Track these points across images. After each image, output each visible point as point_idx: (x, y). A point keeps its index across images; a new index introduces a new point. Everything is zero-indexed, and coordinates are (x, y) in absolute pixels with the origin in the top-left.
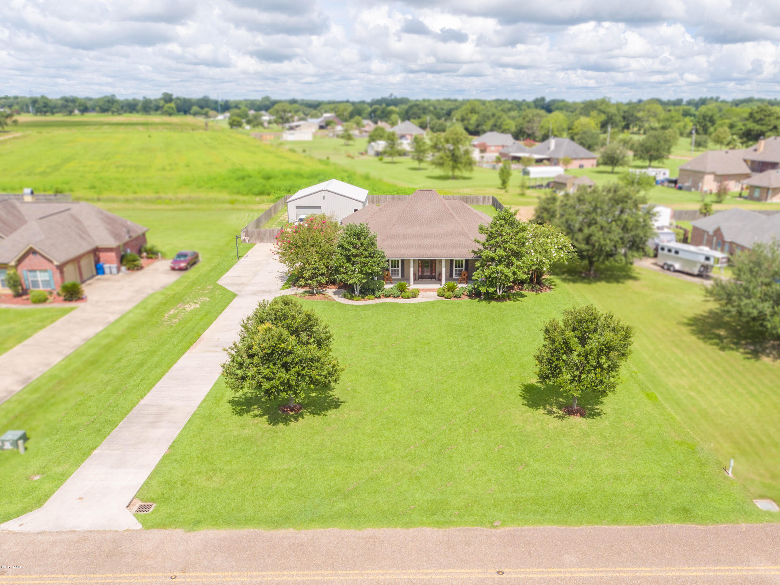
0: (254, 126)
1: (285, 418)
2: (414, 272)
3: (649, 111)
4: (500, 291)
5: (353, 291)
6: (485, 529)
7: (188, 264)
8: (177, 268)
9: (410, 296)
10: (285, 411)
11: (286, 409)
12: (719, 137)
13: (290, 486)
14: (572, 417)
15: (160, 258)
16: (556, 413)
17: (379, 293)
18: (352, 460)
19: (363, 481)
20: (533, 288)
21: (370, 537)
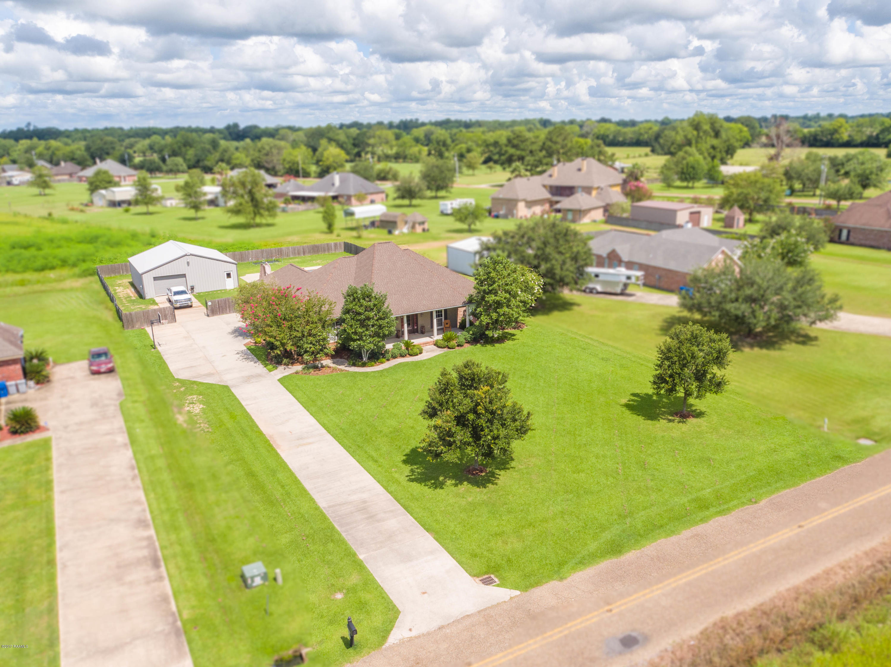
1: (484, 480)
3: (380, 137)
5: (360, 356)
6: (752, 506)
8: (103, 370)
11: (474, 473)
12: (470, 162)
14: (689, 420)
17: (389, 355)
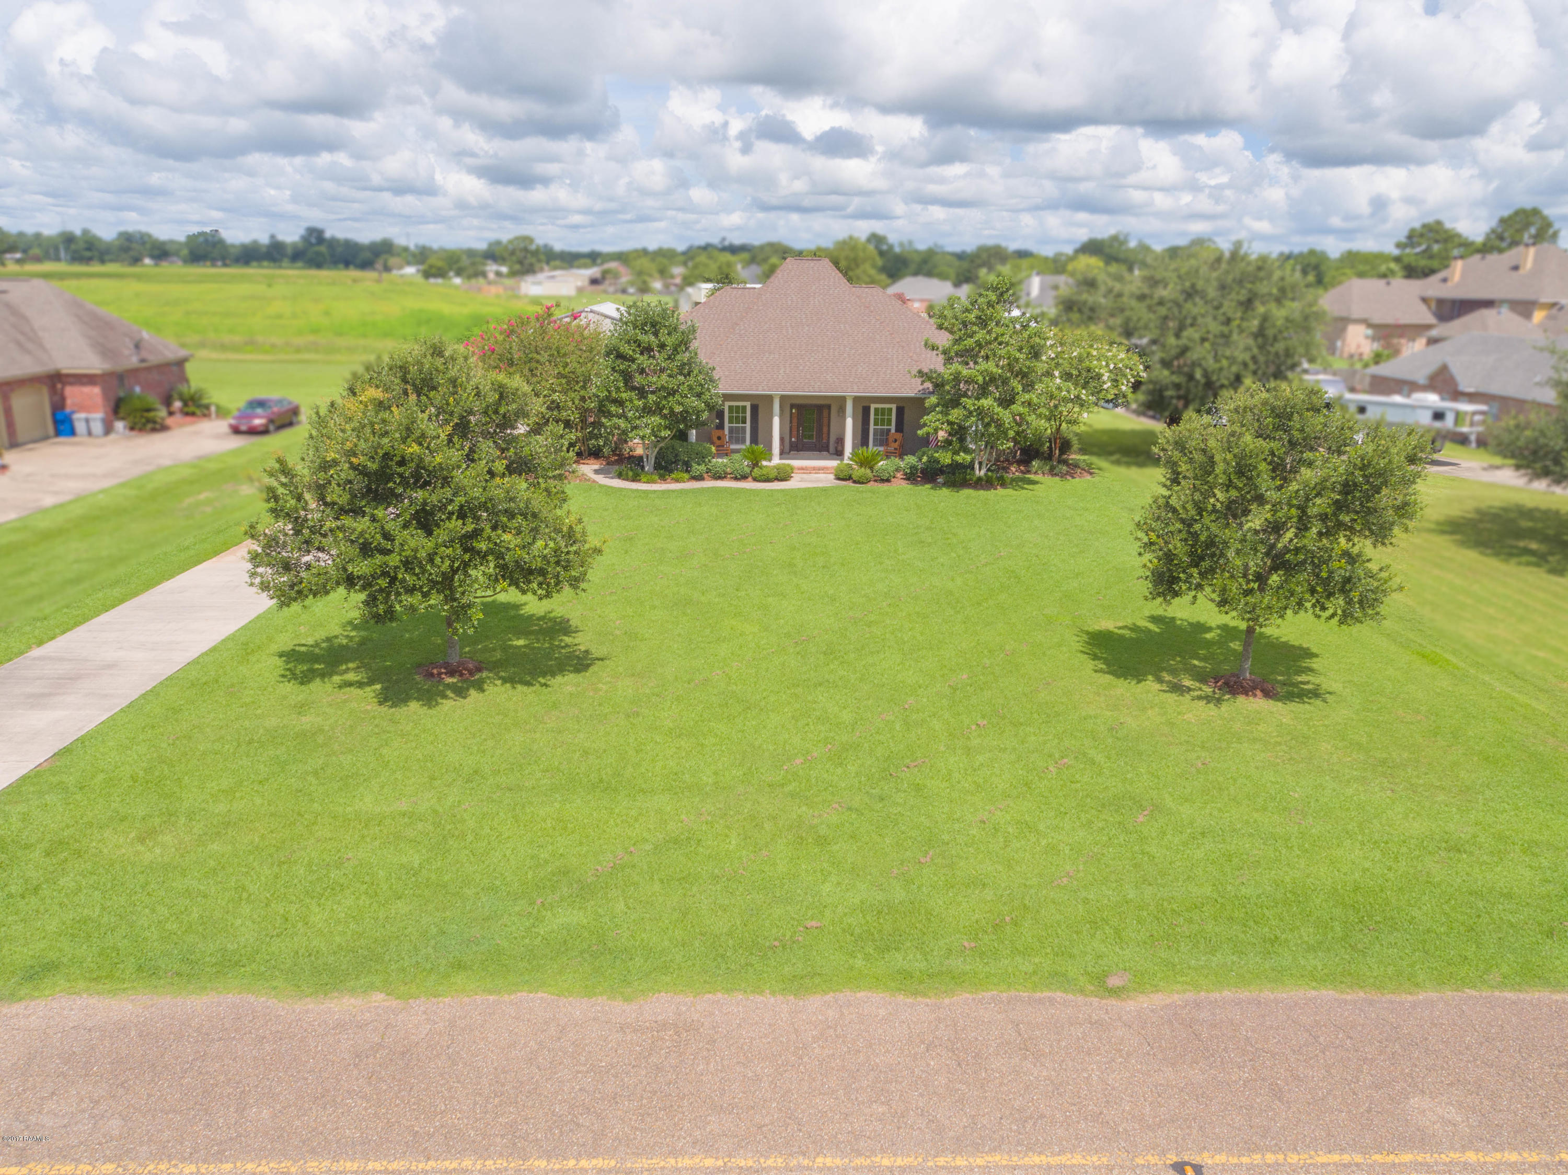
0: (469, 277)
1: (428, 691)
2: (781, 434)
4: (980, 470)
5: (640, 466)
6: (1080, 999)
7: (271, 421)
8: (244, 428)
9: (771, 476)
10: (432, 675)
11: (435, 671)
13: (404, 860)
14: (1241, 699)
15: (213, 415)
16: (1194, 690)
17: (700, 467)
18: (616, 790)
19: (648, 847)
20: (1052, 469)
21: (664, 1026)
